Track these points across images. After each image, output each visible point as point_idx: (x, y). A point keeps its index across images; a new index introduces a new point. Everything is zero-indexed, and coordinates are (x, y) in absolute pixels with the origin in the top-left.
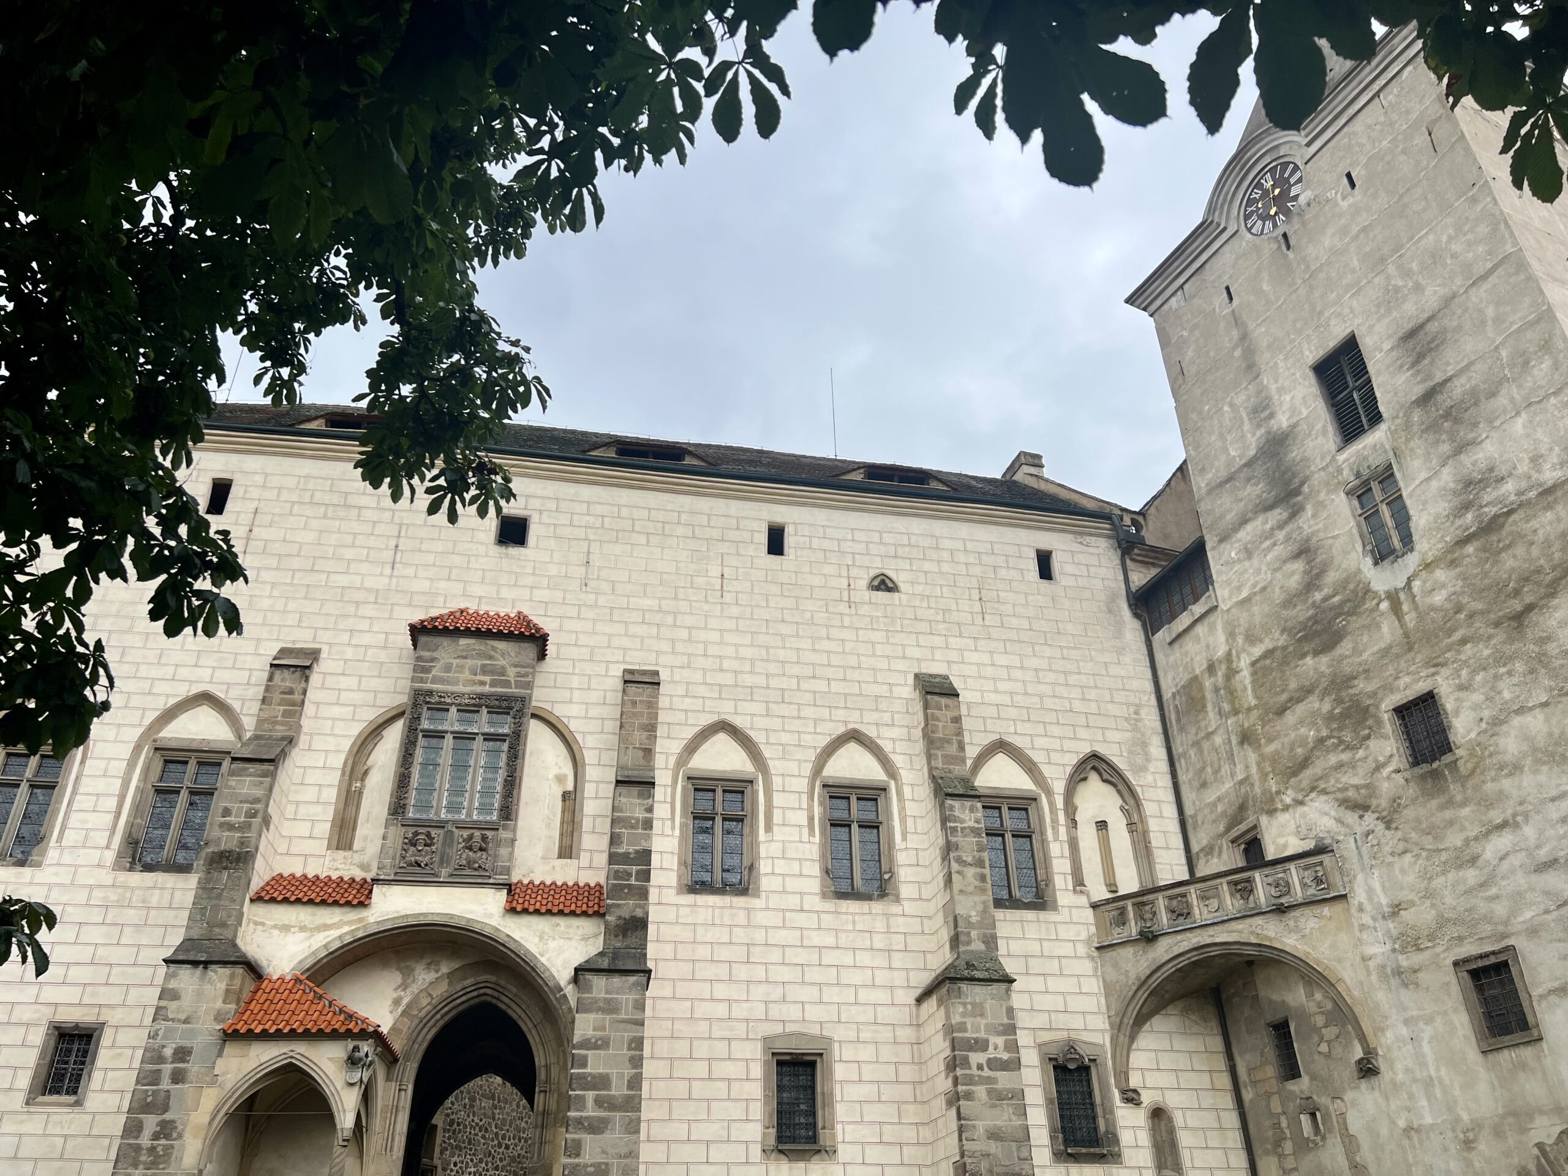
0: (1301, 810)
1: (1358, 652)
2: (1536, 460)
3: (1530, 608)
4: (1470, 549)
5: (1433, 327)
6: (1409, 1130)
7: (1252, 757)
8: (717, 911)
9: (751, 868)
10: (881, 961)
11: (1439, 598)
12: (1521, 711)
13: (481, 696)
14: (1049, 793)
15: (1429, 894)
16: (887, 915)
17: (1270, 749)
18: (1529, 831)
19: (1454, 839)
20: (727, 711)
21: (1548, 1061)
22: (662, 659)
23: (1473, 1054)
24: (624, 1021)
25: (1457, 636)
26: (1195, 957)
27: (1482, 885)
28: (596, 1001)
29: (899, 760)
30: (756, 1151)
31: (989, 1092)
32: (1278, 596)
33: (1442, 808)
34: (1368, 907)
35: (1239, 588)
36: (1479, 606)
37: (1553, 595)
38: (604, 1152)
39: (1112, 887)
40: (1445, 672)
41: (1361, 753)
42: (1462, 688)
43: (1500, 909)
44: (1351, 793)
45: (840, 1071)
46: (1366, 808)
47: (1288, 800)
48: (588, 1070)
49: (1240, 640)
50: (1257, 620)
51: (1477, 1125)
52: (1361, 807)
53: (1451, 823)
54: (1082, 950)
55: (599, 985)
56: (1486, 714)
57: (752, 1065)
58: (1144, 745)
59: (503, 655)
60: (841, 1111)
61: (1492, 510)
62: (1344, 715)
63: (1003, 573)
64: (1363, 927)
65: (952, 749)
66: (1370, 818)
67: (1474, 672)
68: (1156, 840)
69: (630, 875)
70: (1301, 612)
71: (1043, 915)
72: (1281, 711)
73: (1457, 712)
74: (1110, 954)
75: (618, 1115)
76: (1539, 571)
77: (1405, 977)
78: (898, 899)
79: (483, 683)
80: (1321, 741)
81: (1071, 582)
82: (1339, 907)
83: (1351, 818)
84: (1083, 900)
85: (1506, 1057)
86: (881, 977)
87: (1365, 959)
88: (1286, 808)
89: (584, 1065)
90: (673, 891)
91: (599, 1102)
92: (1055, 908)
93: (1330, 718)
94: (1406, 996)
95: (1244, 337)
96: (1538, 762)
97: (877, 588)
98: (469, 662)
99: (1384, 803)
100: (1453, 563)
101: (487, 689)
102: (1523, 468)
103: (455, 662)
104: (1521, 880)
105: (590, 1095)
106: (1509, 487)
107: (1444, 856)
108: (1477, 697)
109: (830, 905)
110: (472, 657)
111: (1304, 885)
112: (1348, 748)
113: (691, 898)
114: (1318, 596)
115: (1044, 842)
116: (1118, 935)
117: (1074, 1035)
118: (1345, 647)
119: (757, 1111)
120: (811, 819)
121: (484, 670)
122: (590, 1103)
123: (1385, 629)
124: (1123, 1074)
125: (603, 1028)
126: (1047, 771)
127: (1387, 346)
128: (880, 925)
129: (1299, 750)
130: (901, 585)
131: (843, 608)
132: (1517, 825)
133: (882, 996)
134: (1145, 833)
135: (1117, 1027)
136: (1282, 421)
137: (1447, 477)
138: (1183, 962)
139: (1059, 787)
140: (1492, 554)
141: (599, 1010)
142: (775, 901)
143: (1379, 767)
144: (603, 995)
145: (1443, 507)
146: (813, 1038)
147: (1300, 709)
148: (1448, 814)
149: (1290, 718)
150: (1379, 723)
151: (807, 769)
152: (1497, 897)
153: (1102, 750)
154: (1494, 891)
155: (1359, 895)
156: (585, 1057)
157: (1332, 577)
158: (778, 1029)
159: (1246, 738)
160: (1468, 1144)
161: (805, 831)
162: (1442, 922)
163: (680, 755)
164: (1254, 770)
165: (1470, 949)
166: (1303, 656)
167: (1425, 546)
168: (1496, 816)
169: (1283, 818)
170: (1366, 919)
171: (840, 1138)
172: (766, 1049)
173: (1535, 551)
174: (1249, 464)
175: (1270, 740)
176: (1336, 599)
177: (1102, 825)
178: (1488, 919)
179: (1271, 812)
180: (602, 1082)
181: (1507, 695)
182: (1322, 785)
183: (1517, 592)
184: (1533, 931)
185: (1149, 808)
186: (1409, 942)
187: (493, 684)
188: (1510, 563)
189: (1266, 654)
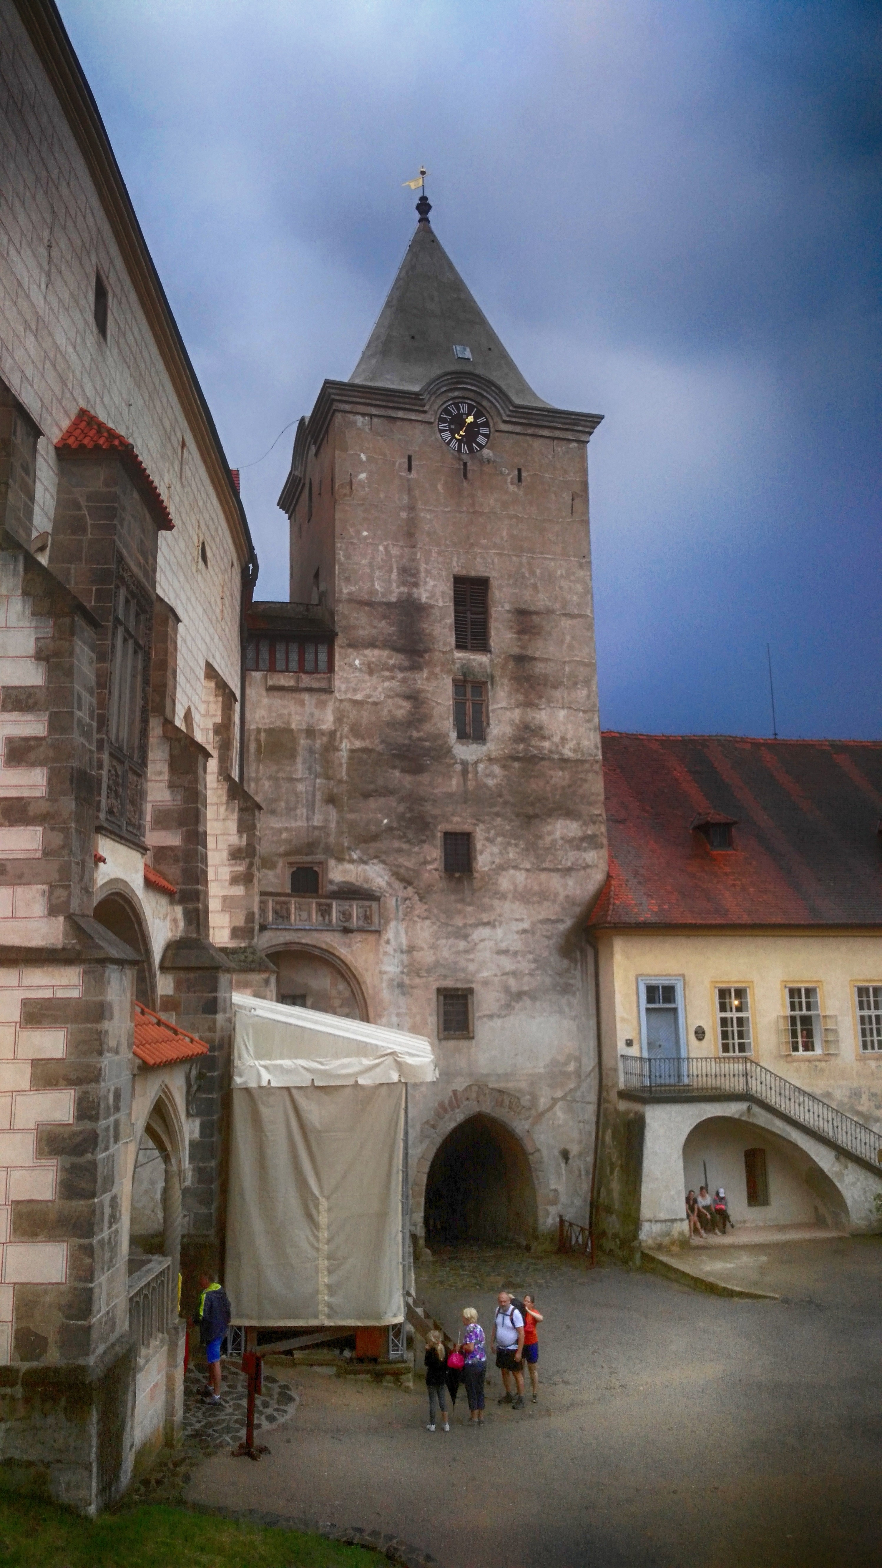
0: (362, 867)
1: (433, 786)
2: (563, 739)
3: (536, 816)
4: (516, 765)
5: (536, 619)
7: (333, 814)
11: (491, 782)
12: (516, 867)
15: (434, 947)
17: (351, 816)
18: (500, 932)
19: (459, 921)
21: (473, 1050)
25: (496, 809)
27: (466, 952)
32: (385, 715)
33: (457, 901)
34: (393, 942)
35: (355, 690)
36: (511, 800)
37: (550, 816)
40: (482, 826)
41: (416, 849)
42: (488, 839)
43: (472, 967)
44: (402, 871)
46: (410, 883)
47: (355, 857)
49: (346, 729)
50: (365, 721)
52: (407, 882)
53: (459, 912)
56: (497, 861)
61: (534, 751)
62: (412, 820)
64: (385, 953)
66: (410, 890)
67: (497, 835)
70: (399, 737)
72: (366, 795)
73: (481, 853)
76: (547, 799)
77: (402, 988)
80: (391, 829)
82: (374, 937)
83: (398, 885)
85: (451, 1044)
87: (382, 973)
88: (352, 861)
93: (401, 817)
94: (402, 1001)
95: (412, 508)
96: (515, 898)
99: (422, 885)
100: (504, 767)
102: (556, 739)
104: (488, 954)
106: (546, 744)
107: (450, 929)
108: (496, 850)
111: (359, 918)
112: (408, 841)
114: (415, 734)
118: (425, 778)
123: (454, 782)
127: (506, 606)
129: (373, 828)
132: (494, 927)
136: (423, 595)
137: (516, 715)
140: (527, 775)
143: (426, 863)
145: (508, 730)
147: (382, 801)
148: (459, 906)
149: (372, 803)
150: (434, 836)
152: (472, 960)
154: (471, 956)
155: (390, 934)
157: (427, 727)
159: (331, 800)
162: (437, 964)
164: (333, 825)
165: (449, 983)
166: (394, 767)
167: (491, 747)
168: (485, 917)
169: (347, 865)
170: (390, 949)
173: (548, 788)
174: (389, 605)
175: (352, 811)
176: (427, 744)
178: (464, 970)
179: (339, 859)
181: (511, 856)
182: (384, 857)
183: (532, 804)
184: (486, 983)
186: (414, 970)
188: (534, 786)
189: (364, 750)
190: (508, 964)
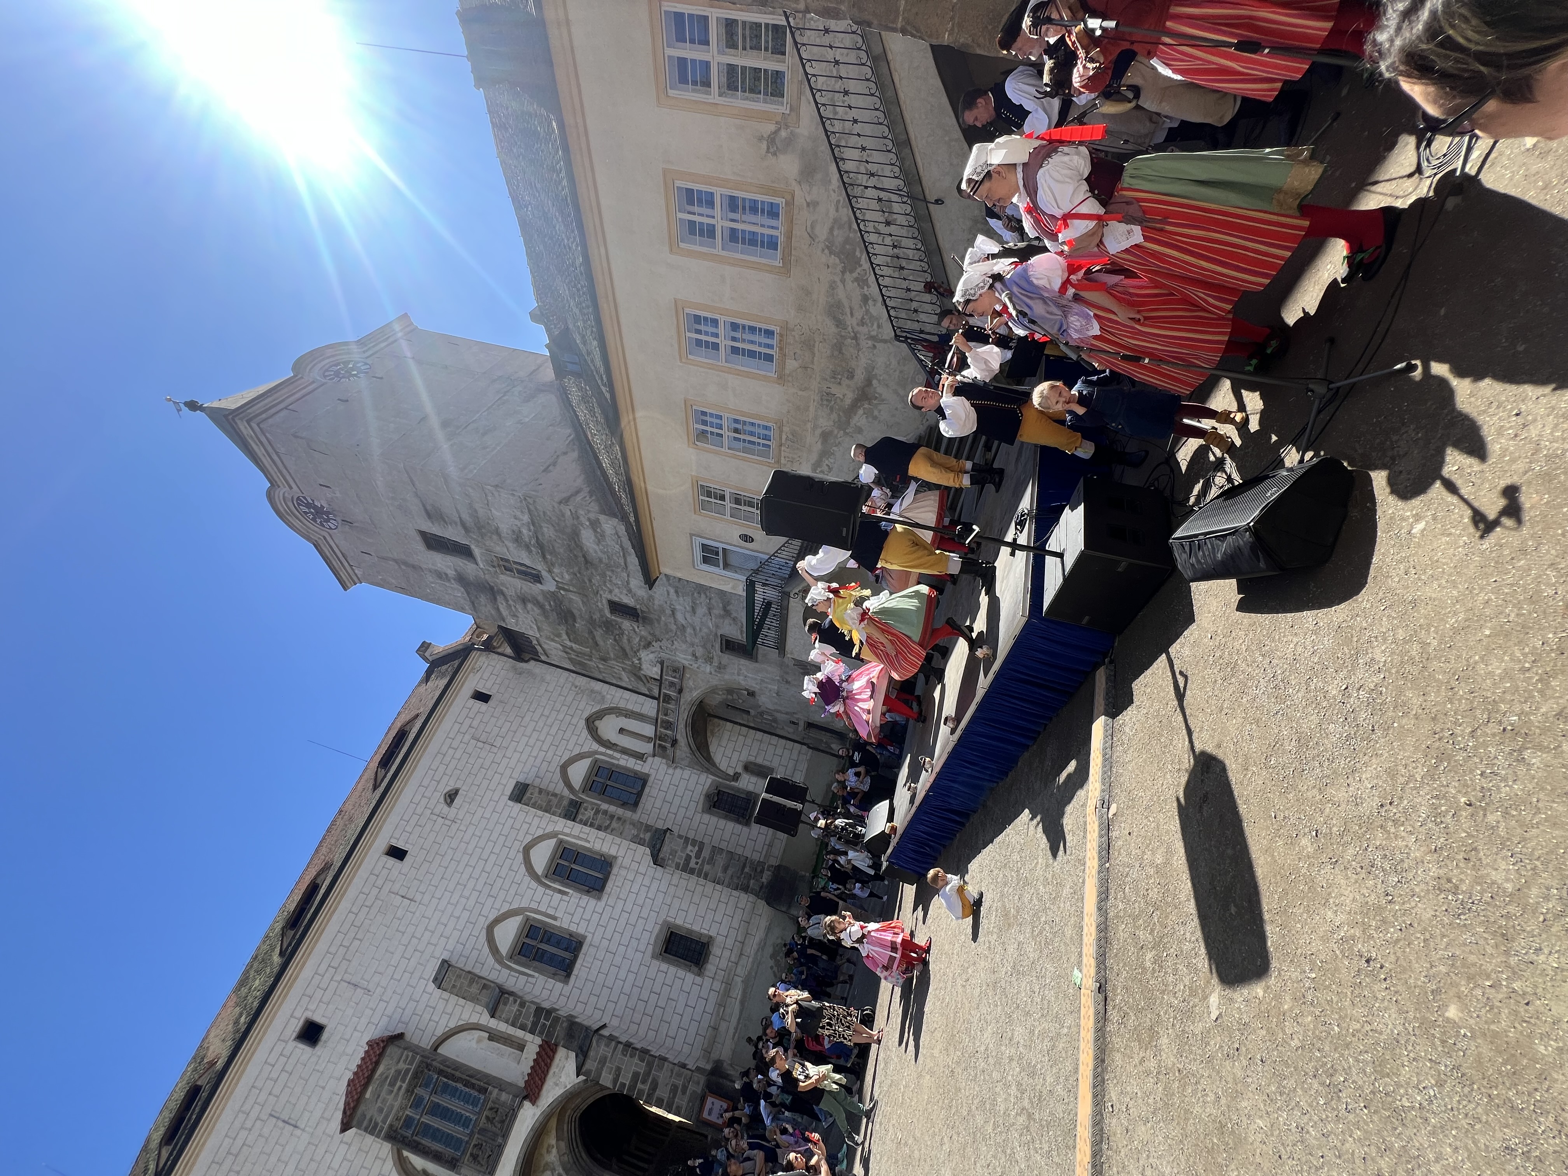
0: (642, 660)
1: (580, 610)
2: (516, 518)
3: (584, 556)
4: (549, 557)
5: (429, 508)
6: (777, 694)
7: (614, 662)
8: (585, 964)
9: (571, 935)
10: (639, 878)
11: (567, 577)
13: (407, 1091)
14: (596, 752)
15: (692, 645)
16: (621, 867)
17: (612, 656)
18: (678, 607)
19: (673, 627)
20: (483, 923)
22: (437, 954)
23: (757, 665)
24: (612, 1055)
25: (587, 581)
26: (689, 729)
27: (694, 630)
29: (549, 829)
30: (698, 980)
31: (708, 864)
32: (541, 618)
33: (659, 623)
34: (691, 663)
35: (531, 628)
36: (576, 569)
38: (666, 1085)
39: (649, 739)
40: (601, 592)
41: (626, 632)
42: (611, 592)
43: (705, 630)
44: (642, 644)
45: (679, 922)
46: (650, 643)
47: (637, 662)
49: (557, 639)
50: (550, 629)
51: (781, 676)
53: (666, 624)
54: (671, 771)
55: (590, 1065)
56: (625, 592)
57: (661, 968)
58: (592, 691)
59: (388, 1069)
60: (696, 928)
61: (533, 541)
62: (607, 628)
63: (475, 723)
64: (698, 668)
65: (555, 801)
66: (654, 644)
67: (605, 586)
68: (637, 709)
69: (545, 1022)
70: (553, 616)
71: (649, 784)
72: (597, 645)
73: (621, 599)
74: (677, 760)
75: (653, 1072)
76: (568, 545)
77: (721, 668)
78: (615, 858)
80: (615, 640)
81: (496, 687)
82: (687, 671)
83: (652, 649)
84: (650, 759)
86: (647, 882)
87: (711, 673)
88: (640, 664)
89: (625, 1084)
90: (565, 987)
91: (643, 1082)
92: (648, 775)
93: (606, 632)
94: (729, 670)
95: (396, 561)
97: (452, 801)
98: (383, 1094)
99: (650, 637)
100: (553, 565)
101: (404, 1086)
102: (517, 523)
103: (379, 1104)
104: (696, 619)
105: (638, 1087)
106: (525, 531)
107: (678, 633)
108: (617, 590)
109: (605, 897)
110: (381, 1091)
111: (675, 677)
112: (622, 634)
113: (573, 978)
114: (548, 607)
115: (618, 766)
116: (670, 751)
117: (704, 792)
118: (576, 612)
119: (681, 973)
120: (560, 892)
121: (392, 1084)
122: (642, 1086)
123: (573, 597)
124: (726, 776)
125: (612, 1068)
126: (585, 749)
127: (431, 525)
128: (623, 872)
129: (617, 648)
130: (457, 786)
131: (454, 827)
132: (674, 609)
133: (655, 884)
134: (632, 712)
135: (708, 771)
136: (451, 573)
137: (510, 544)
138: (690, 734)
139: (595, 746)
140: (553, 553)
141: (602, 1069)
142: (591, 929)
143: (634, 631)
145: (524, 553)
146: (660, 930)
147: (598, 638)
148: (662, 623)
149: (601, 643)
150: (615, 621)
151: (534, 884)
152: (700, 629)
153: (586, 714)
154: (698, 628)
155: (686, 663)
156: (621, 1083)
157: (540, 599)
158: (651, 947)
159: (604, 659)
160: (787, 682)
161: (565, 897)
162: (704, 646)
163: (497, 960)
164: (619, 664)
165: (717, 646)
166: (574, 625)
167: (540, 567)
168: (668, 612)
169: (644, 666)
170: (696, 665)
171: (706, 932)
172: (657, 959)
173: (559, 542)
174: (468, 593)
175: (608, 653)
176: (552, 603)
177: (622, 731)
178: (708, 635)
179: (640, 669)
180: (636, 1075)
181: (619, 582)
182: (635, 649)
183: (576, 556)
184: (717, 627)
185: (622, 705)
186: (709, 660)
187: (403, 1081)
188: (561, 550)
189: (567, 634)
190: (702, 610)
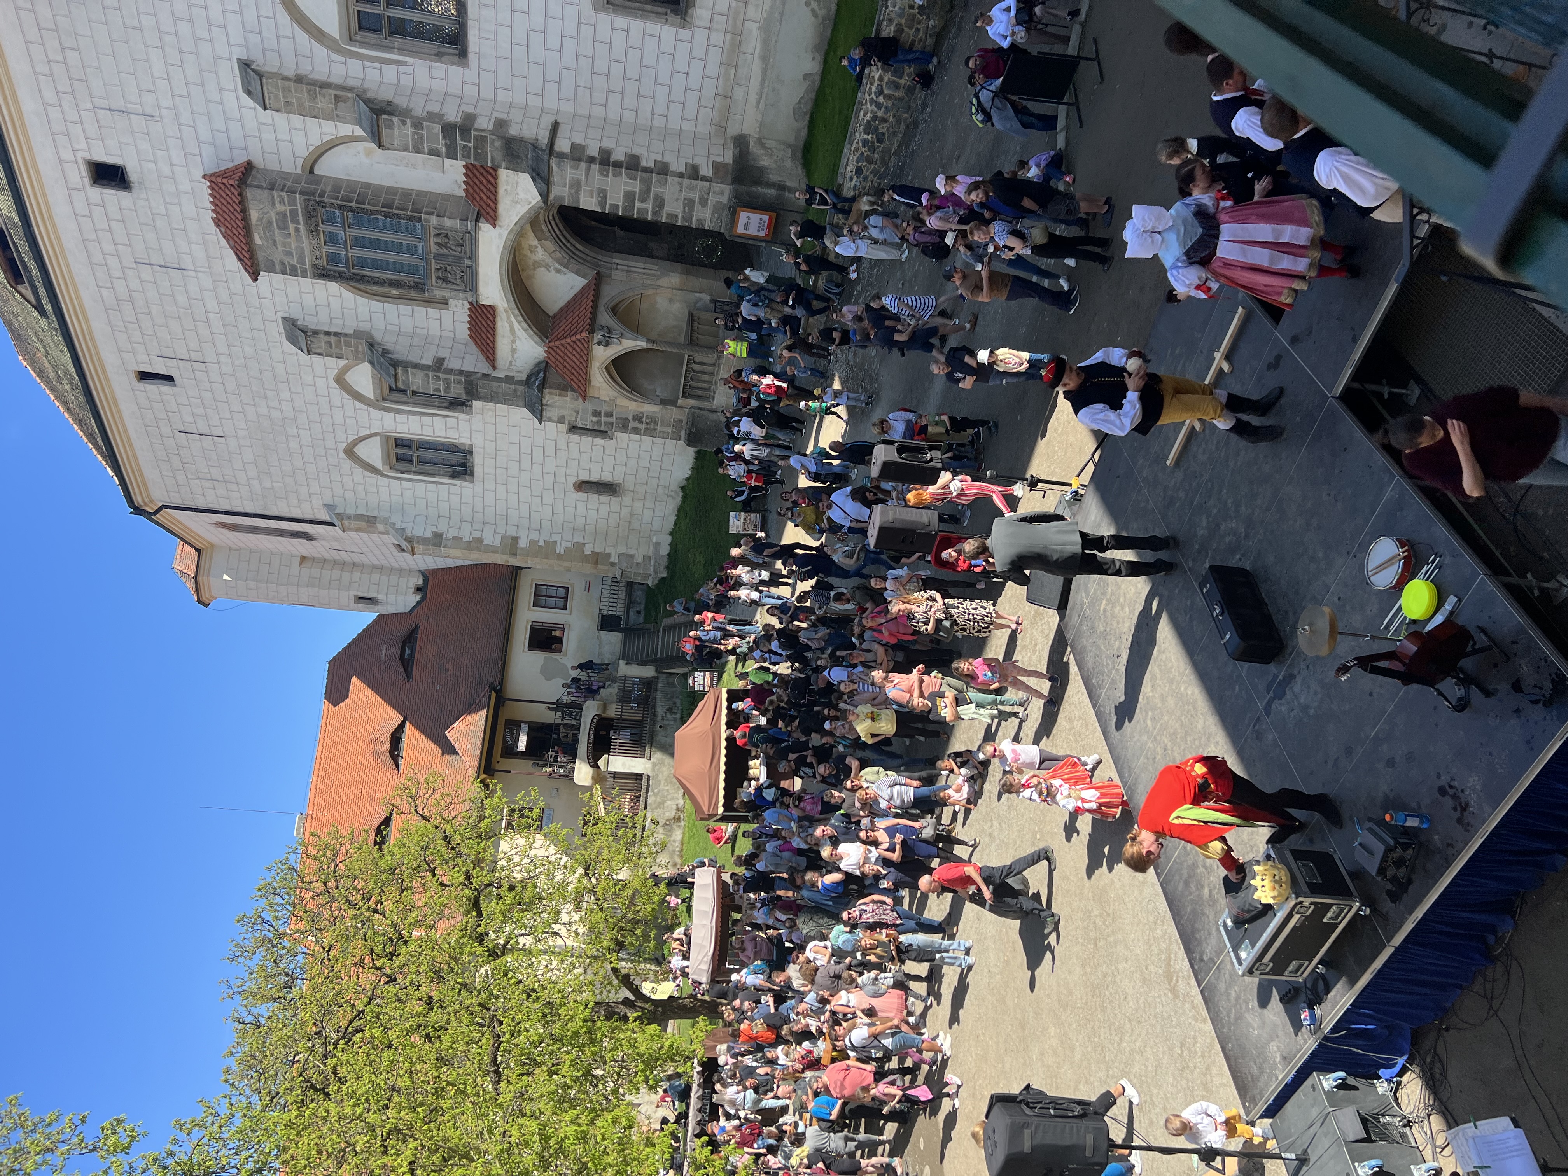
8: (482, 35)
13: (309, 230)
22: (222, 51)
24: (587, 177)
28: (571, 194)
30: (684, 33)
38: (677, 200)
48: (621, 204)
55: (559, 191)
57: (616, 26)
69: (465, 146)
75: (653, 189)
79: (297, 230)
89: (617, 206)
90: (466, 71)
91: (643, 200)
98: (279, 239)
101: (301, 226)
103: (280, 248)
105: (638, 204)
110: (272, 236)
113: (472, 57)
119: (653, 27)
121: (283, 227)
122: (643, 205)
125: (592, 191)
141: (577, 192)
144: (567, 189)
156: (611, 205)
163: (330, 48)
172: (604, 10)
180: (630, 196)
187: (296, 222)
